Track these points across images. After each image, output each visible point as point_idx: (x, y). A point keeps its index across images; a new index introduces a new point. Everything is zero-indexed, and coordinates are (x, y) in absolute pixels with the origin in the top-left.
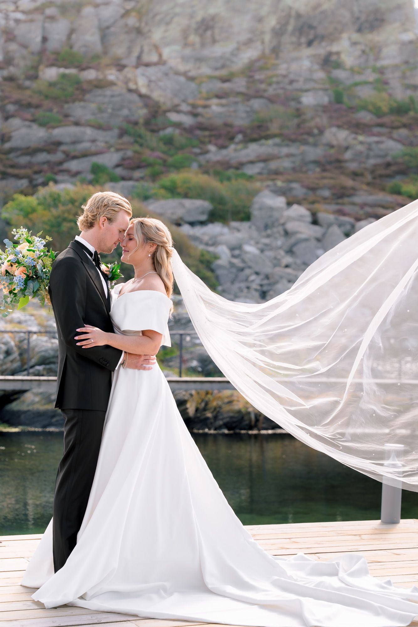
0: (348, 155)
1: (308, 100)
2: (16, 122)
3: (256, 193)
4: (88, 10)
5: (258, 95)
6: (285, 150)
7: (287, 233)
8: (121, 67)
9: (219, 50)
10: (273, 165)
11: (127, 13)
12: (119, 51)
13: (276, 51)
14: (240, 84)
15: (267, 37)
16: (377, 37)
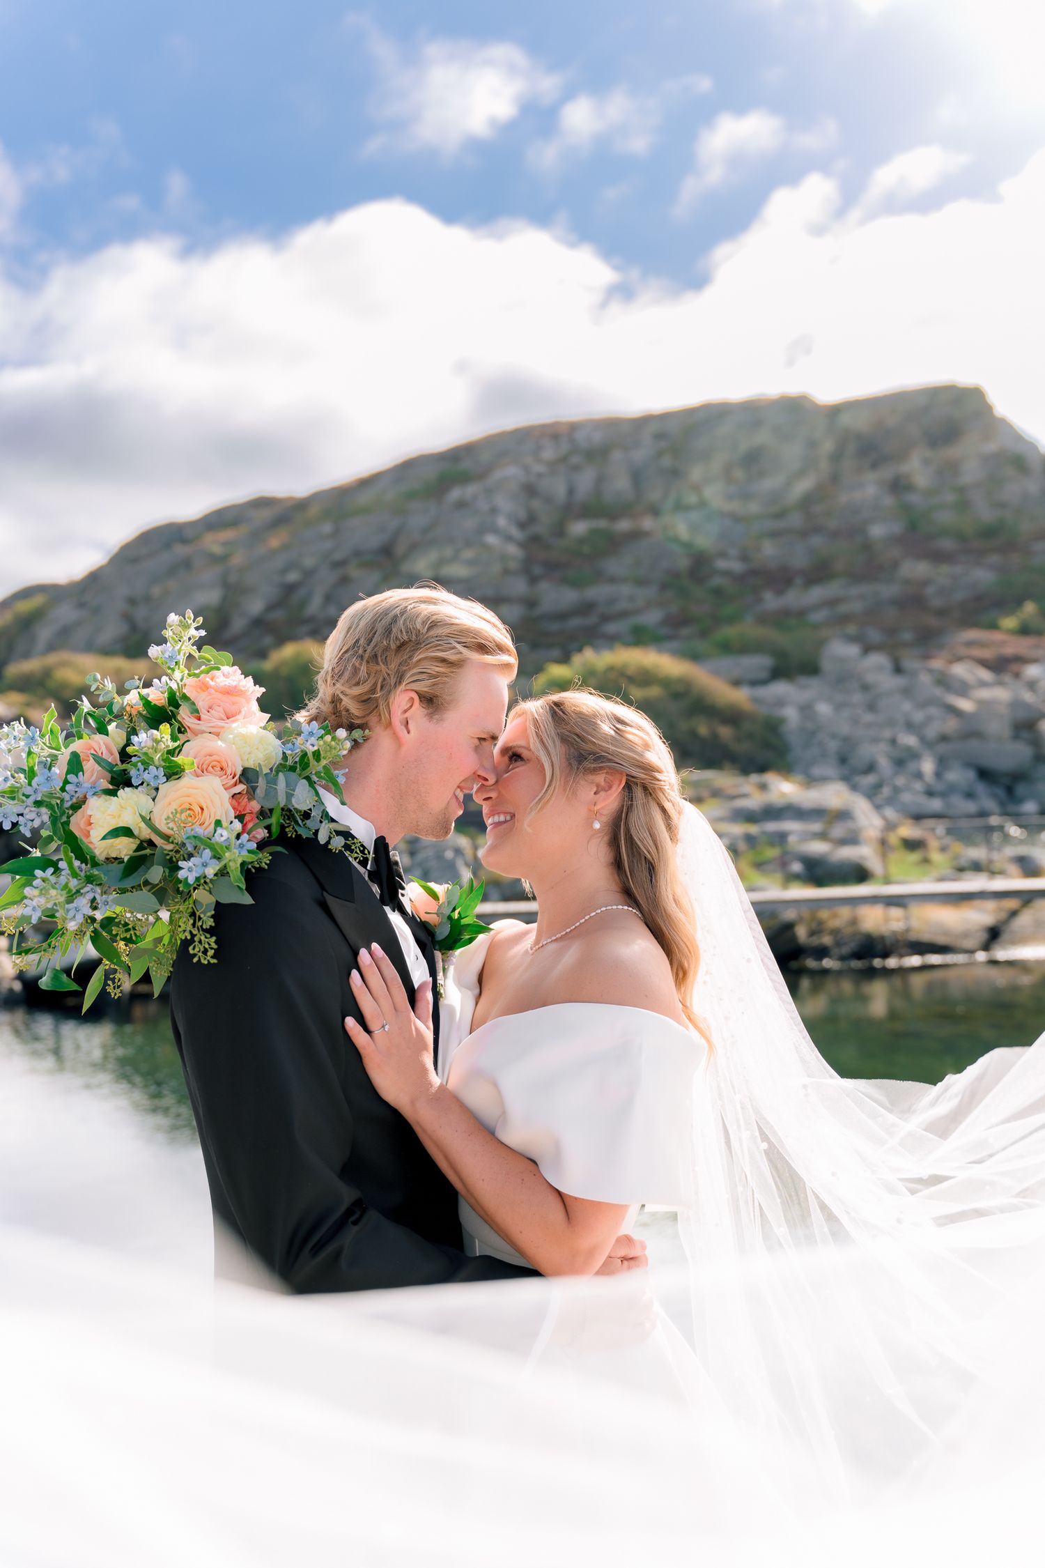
0: (930, 590)
1: (877, 531)
2: (544, 586)
3: (821, 643)
4: (617, 455)
5: (817, 530)
6: (854, 591)
7: (865, 688)
8: (655, 511)
9: (770, 483)
10: (843, 609)
11: (660, 454)
12: (654, 495)
13: (835, 478)
14: (795, 520)
15: (824, 465)
16: (952, 452)
